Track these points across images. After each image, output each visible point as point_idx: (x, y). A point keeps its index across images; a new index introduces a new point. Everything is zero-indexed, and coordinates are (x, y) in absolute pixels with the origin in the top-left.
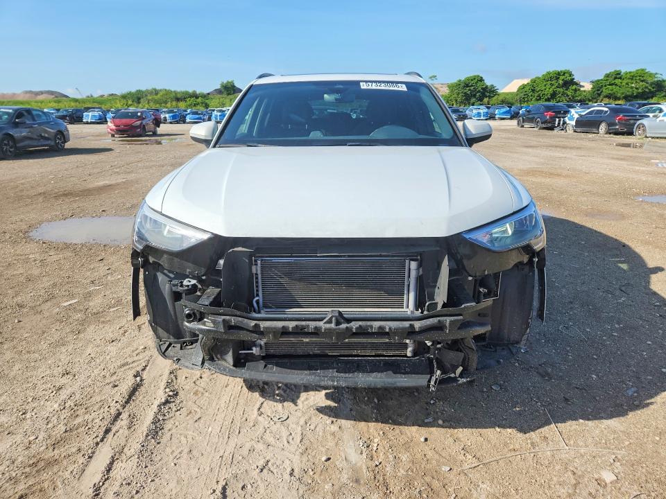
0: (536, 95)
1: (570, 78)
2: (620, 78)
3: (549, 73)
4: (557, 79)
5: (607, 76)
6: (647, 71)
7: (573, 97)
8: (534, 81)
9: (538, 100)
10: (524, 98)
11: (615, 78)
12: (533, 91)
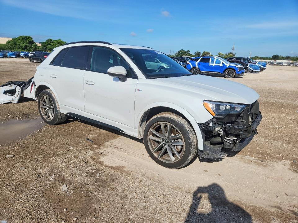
0: (17, 46)
1: (31, 40)
2: (53, 42)
3: (20, 37)
4: (26, 40)
5: (47, 41)
6: (62, 40)
7: (35, 49)
8: (14, 39)
9: (19, 49)
10: (11, 47)
11: (51, 42)
12: (15, 44)
